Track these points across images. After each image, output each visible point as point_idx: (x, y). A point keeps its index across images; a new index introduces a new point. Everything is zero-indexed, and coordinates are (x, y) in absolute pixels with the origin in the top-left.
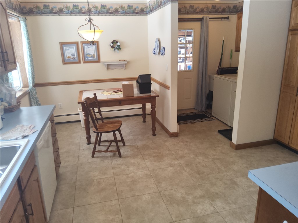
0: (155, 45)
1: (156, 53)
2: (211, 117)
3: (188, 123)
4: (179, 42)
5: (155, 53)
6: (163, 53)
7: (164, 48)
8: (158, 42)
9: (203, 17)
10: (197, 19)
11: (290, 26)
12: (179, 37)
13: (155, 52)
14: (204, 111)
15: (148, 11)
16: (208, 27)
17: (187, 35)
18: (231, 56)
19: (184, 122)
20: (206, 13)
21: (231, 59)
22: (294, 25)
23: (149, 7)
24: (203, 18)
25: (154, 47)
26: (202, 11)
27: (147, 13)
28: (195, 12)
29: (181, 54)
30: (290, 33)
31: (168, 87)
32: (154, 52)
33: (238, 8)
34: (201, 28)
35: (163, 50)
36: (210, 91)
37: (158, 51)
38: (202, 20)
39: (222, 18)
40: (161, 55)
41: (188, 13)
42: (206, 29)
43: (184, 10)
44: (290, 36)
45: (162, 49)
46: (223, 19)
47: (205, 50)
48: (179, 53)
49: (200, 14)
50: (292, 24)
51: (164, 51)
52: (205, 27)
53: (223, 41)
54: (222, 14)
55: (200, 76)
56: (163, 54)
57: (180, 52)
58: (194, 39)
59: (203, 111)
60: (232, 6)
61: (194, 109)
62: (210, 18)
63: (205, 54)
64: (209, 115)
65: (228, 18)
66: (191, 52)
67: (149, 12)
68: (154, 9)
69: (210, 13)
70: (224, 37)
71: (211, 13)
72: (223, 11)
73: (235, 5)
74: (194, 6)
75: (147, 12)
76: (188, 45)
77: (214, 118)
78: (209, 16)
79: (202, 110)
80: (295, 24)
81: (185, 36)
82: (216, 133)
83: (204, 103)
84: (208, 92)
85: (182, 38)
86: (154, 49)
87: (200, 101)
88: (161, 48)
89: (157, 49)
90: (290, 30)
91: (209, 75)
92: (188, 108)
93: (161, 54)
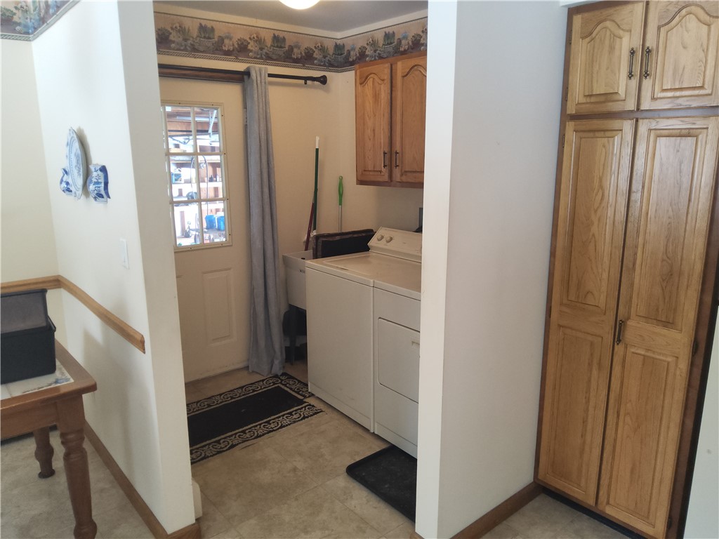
0: (68, 157)
1: (72, 188)
2: (305, 397)
3: (233, 446)
4: (173, 150)
5: (69, 190)
6: (103, 192)
7: (103, 169)
8: (76, 145)
9: (248, 68)
10: (228, 75)
11: (569, 103)
12: (169, 133)
13: (67, 183)
14: (279, 374)
15: (30, 24)
16: (266, 104)
17: (198, 131)
18: (341, 195)
19: (218, 442)
20: (255, 58)
21: (340, 204)
22: (582, 100)
23: (32, 8)
24: (247, 73)
25: (65, 164)
26: (241, 50)
27: (28, 33)
28: (219, 50)
29: (183, 181)
30: (570, 126)
31: (139, 338)
32: (64, 185)
33: (349, 52)
34: (245, 107)
35: (102, 180)
36: (291, 307)
37: (80, 181)
38: (246, 77)
39: (306, 79)
40: (95, 198)
41: (194, 50)
42: (261, 110)
43: (181, 39)
44: (571, 136)
45: (96, 175)
46: (309, 82)
47: (265, 175)
48: (176, 180)
49: (237, 60)
50: (577, 94)
51: (106, 184)
52: (259, 103)
53: (317, 150)
54: (304, 67)
55: (258, 261)
56: (100, 196)
57: (178, 176)
58: (225, 140)
59: (276, 376)
60: (330, 46)
61: (247, 368)
62: (270, 75)
63: (266, 190)
64: (298, 393)
65: (323, 80)
66: (209, 176)
67: (35, 29)
68: (51, 11)
69: (268, 58)
70: (318, 138)
71: (271, 59)
72: (307, 59)
73: (338, 42)
74: (212, 29)
75: (26, 26)
76: (201, 158)
77: (319, 405)
78: (266, 69)
79: (274, 371)
80: (590, 96)
81: (193, 133)
82: (343, 481)
83: (277, 346)
84: (284, 309)
85: (181, 139)
86: (66, 172)
87: (262, 343)
88: (92, 168)
89: (75, 172)
90: (565, 117)
91: (284, 258)
92: (226, 369)
93: (94, 195)
